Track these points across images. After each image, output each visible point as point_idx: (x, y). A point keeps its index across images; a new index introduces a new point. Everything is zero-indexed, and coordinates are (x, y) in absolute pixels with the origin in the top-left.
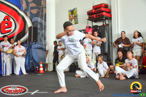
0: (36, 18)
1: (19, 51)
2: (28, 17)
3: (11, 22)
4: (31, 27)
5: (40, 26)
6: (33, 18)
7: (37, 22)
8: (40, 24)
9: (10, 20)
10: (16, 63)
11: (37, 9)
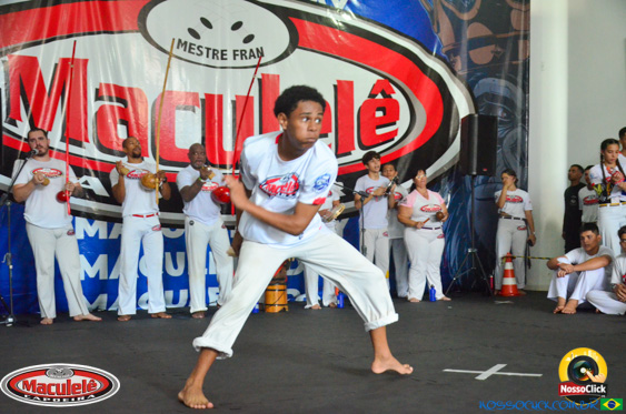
0: (489, 80)
1: (422, 209)
2: (460, 78)
3: (396, 102)
4: (469, 117)
5: (505, 110)
6: (476, 82)
7: (493, 97)
8: (505, 103)
9: (393, 95)
10: (411, 257)
11: (492, 47)
